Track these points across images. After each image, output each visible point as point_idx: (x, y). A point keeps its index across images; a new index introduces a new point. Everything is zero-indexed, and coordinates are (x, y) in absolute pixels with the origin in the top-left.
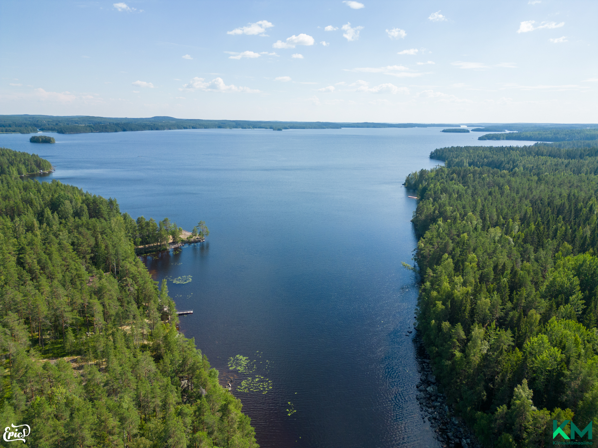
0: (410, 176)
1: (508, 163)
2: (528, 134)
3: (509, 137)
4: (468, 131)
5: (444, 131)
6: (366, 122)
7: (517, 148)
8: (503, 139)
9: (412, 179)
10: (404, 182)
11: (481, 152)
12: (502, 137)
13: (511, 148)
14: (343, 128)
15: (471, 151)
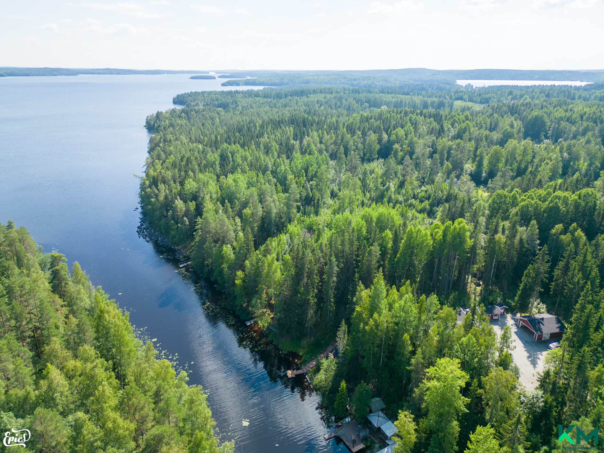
0: (149, 118)
1: (232, 104)
2: (262, 80)
3: (247, 83)
4: (214, 78)
5: (192, 78)
6: (107, 67)
7: (242, 92)
8: (242, 85)
9: (150, 120)
10: (145, 124)
11: (213, 96)
12: (241, 83)
13: (237, 92)
14: (80, 75)
15: (206, 95)
